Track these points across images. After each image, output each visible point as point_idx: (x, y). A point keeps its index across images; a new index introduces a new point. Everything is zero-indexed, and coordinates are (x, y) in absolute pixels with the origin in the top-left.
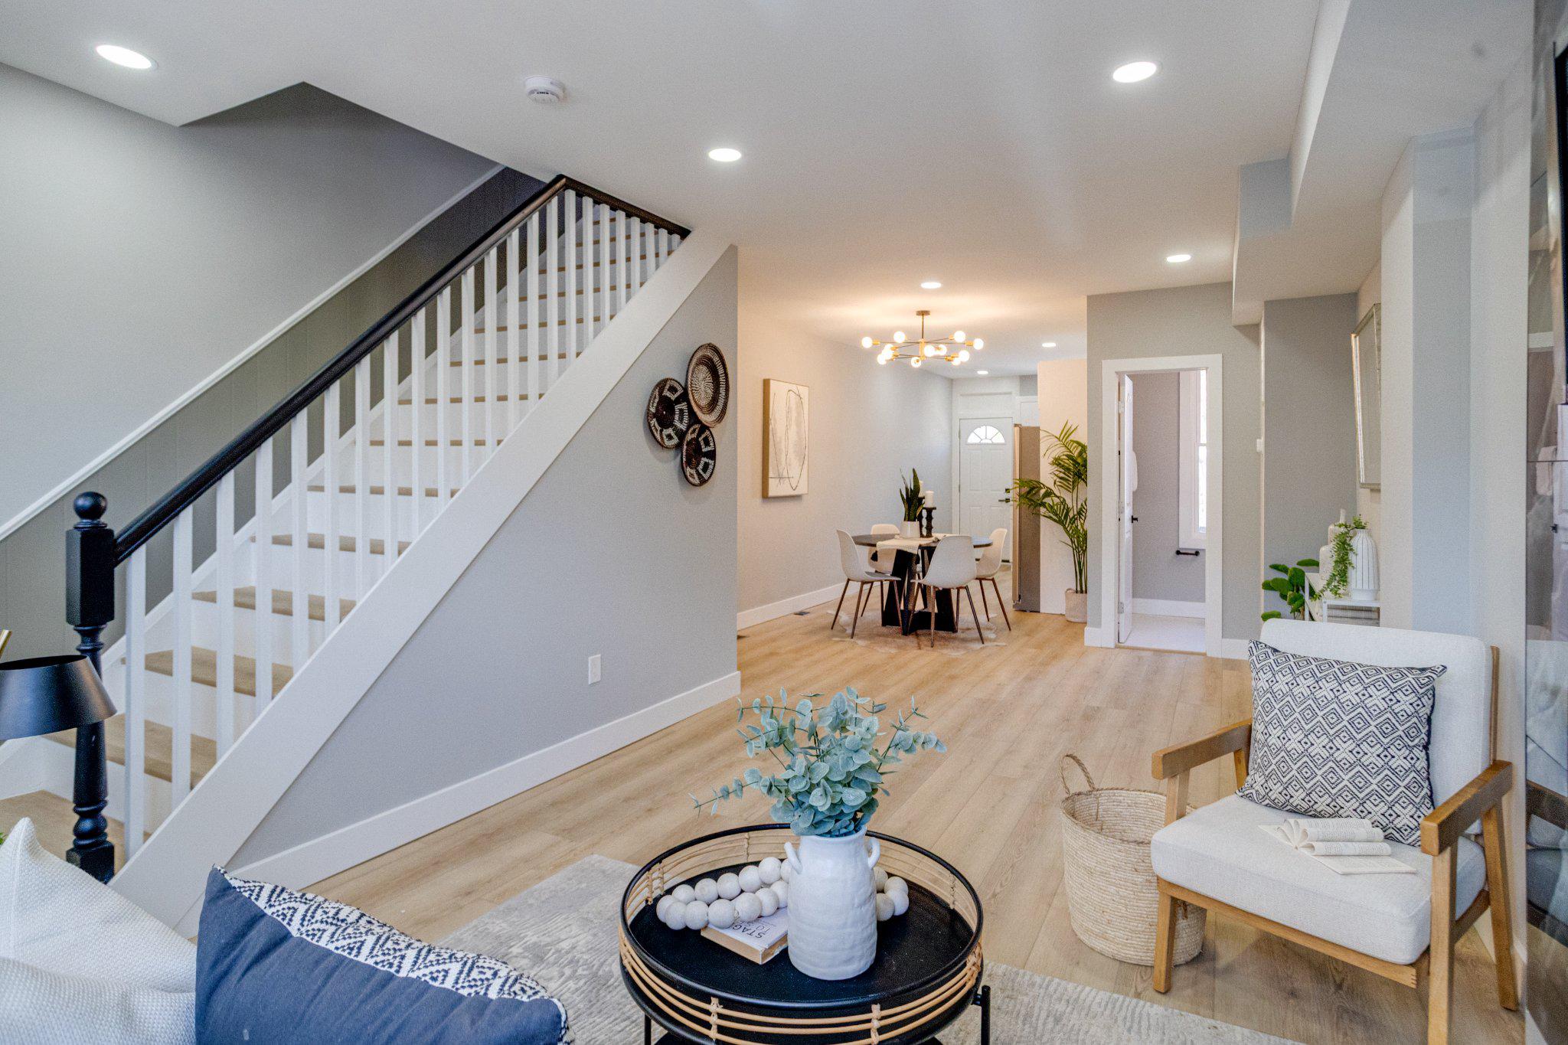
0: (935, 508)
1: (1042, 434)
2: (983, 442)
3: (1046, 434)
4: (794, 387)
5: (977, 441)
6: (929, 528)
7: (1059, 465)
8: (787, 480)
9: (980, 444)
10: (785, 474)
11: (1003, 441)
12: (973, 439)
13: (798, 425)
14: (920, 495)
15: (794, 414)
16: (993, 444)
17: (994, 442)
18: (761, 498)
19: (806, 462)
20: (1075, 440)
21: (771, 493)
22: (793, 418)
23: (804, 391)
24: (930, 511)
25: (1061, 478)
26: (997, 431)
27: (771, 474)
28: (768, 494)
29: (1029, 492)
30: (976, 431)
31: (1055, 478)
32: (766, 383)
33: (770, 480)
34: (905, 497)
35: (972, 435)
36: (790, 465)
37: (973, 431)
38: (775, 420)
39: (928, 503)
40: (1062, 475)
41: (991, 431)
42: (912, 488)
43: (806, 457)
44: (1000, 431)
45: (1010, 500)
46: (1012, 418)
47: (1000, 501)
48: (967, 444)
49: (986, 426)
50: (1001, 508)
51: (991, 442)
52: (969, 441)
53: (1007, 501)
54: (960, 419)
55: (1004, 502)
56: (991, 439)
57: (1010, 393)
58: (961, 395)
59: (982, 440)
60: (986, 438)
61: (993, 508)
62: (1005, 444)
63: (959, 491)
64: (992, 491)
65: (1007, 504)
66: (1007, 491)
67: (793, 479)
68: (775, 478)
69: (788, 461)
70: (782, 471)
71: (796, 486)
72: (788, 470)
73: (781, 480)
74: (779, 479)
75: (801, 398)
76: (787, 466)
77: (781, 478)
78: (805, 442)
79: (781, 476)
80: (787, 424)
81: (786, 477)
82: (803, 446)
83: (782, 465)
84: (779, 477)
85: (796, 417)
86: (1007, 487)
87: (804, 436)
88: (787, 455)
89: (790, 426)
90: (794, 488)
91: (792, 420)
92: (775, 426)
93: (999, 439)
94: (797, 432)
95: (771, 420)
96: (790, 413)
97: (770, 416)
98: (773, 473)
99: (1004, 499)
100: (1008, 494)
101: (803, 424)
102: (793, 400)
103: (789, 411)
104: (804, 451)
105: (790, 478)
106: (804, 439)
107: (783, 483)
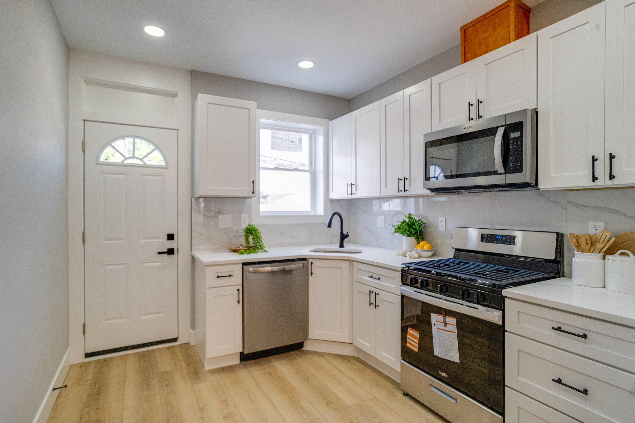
2: (127, 161)
5: (117, 159)
9: (122, 165)
11: (163, 163)
12: (110, 156)
16: (145, 166)
17: (148, 163)
26: (153, 147)
30: (114, 144)
35: (108, 149)
37: (109, 143)
41: (143, 147)
44: (157, 148)
45: (175, 251)
46: (178, 130)
47: (159, 253)
48: (98, 164)
49: (134, 137)
50: (159, 264)
51: (142, 163)
52: (102, 159)
53: (171, 252)
54: (85, 121)
55: (166, 255)
56: (141, 160)
57: (175, 95)
58: (85, 82)
59: (126, 159)
60: (133, 157)
61: (145, 265)
62: (167, 168)
63: (84, 241)
64: (145, 238)
65: (171, 256)
66: (171, 237)
86: (170, 233)
93: (156, 159)
99: (166, 251)
100: (171, 241)
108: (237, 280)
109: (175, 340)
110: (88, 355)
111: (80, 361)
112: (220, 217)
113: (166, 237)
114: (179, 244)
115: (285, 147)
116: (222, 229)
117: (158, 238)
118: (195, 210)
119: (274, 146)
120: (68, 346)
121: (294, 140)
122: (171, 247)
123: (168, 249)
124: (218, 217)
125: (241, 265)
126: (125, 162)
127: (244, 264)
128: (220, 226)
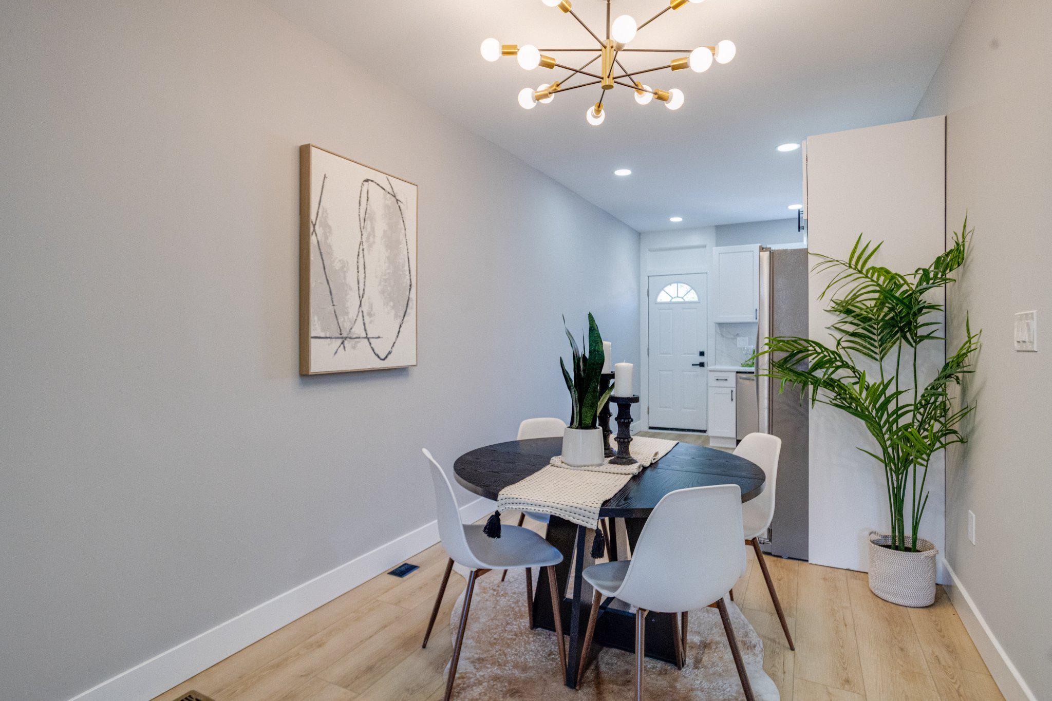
0: (636, 400)
1: (812, 261)
2: (673, 300)
3: (821, 260)
4: (381, 179)
5: (667, 299)
6: (624, 440)
7: (848, 312)
8: (366, 340)
9: (670, 303)
10: (358, 330)
11: (696, 299)
12: (663, 297)
13: (392, 245)
14: (605, 370)
15: (380, 226)
16: (685, 303)
17: (687, 300)
18: (297, 379)
19: (412, 312)
20: (878, 266)
21: (315, 368)
22: (379, 233)
23: (407, 193)
24: (625, 404)
25: (853, 334)
26: (689, 288)
27: (315, 328)
28: (308, 368)
30: (666, 289)
31: (838, 335)
32: (304, 153)
33: (314, 344)
34: (572, 375)
35: (662, 293)
36: (370, 315)
37: (662, 289)
38: (327, 226)
39: (622, 389)
40: (851, 328)
41: (684, 289)
42: (587, 356)
43: (413, 304)
44: (692, 288)
45: (705, 365)
46: (707, 273)
47: (694, 365)
48: (656, 303)
49: (677, 283)
50: (695, 373)
51: (683, 300)
52: (659, 300)
53: (702, 365)
54: (649, 276)
55: (699, 366)
56: (682, 298)
57: (705, 246)
58: (649, 250)
59: (672, 298)
60: (677, 297)
61: (685, 373)
62: (699, 303)
63: (648, 354)
64: (685, 354)
65: (702, 368)
66: (702, 354)
67: (379, 337)
68: (326, 338)
69: (365, 308)
70: (346, 326)
71: (390, 353)
72: (364, 324)
73: (346, 342)
74: (340, 341)
75: (397, 200)
76: (363, 317)
77: (346, 338)
78: (408, 277)
79: (345, 335)
80: (361, 243)
81: (354, 336)
82: (404, 285)
83: (347, 314)
84: (341, 336)
85: (385, 231)
86: (702, 350)
87: (407, 268)
88: (361, 297)
89: (370, 246)
90: (383, 357)
91: (374, 236)
92: (326, 238)
93: (692, 297)
94: (388, 258)
95: (314, 225)
96: (368, 222)
97: (313, 217)
98: (323, 330)
99: (699, 363)
100: (702, 357)
101: (403, 246)
102: (378, 200)
103: (365, 218)
104: (408, 294)
105: (370, 339)
106: (408, 273)
107: (354, 347)
108: (732, 382)
109: (705, 431)
110: (651, 428)
111: (646, 430)
112: (738, 338)
113: (699, 353)
114: (708, 359)
116: (740, 348)
117: (694, 354)
118: (718, 333)
122: (702, 361)
123: (701, 363)
124: (736, 339)
125: (735, 373)
126: (673, 301)
127: (738, 372)
128: (738, 346)
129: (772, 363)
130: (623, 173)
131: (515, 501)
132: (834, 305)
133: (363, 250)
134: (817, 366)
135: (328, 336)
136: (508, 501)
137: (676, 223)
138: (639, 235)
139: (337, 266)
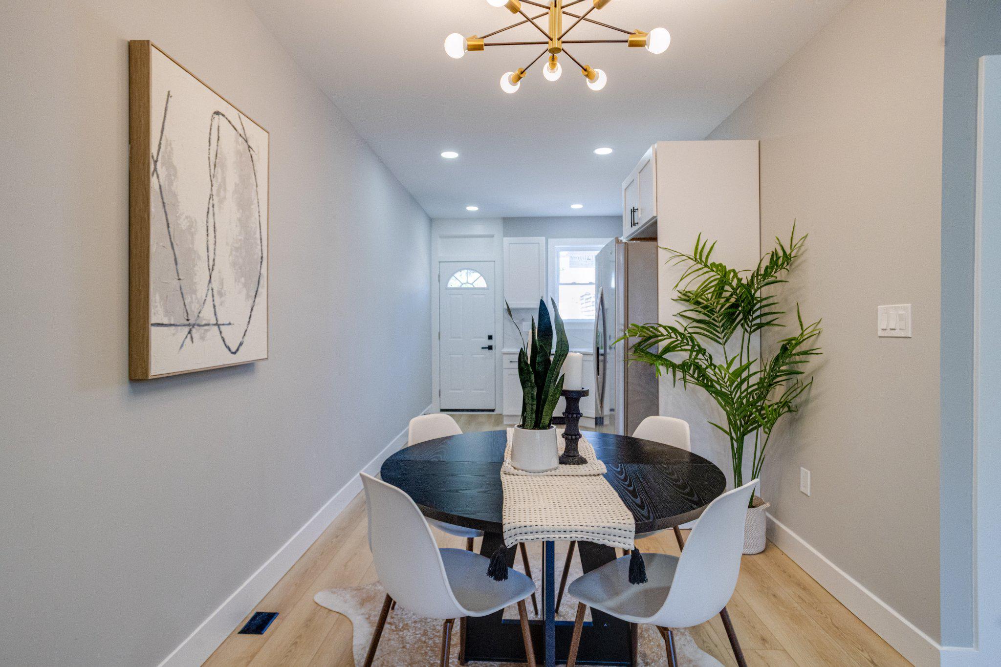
0: (585, 393)
1: (663, 255)
2: (464, 286)
4: (232, 114)
5: (458, 285)
6: (573, 436)
7: (698, 301)
8: (216, 328)
9: (460, 288)
10: (207, 315)
11: (485, 286)
12: (453, 283)
13: (244, 205)
15: (232, 178)
16: (474, 289)
17: (476, 286)
18: (126, 386)
19: (263, 291)
20: (717, 262)
21: (158, 367)
22: (230, 186)
23: (259, 139)
24: (575, 398)
25: (700, 321)
26: (479, 275)
27: (157, 314)
28: (146, 370)
29: (640, 344)
30: (456, 275)
33: (155, 333)
35: (453, 279)
36: (221, 294)
37: (452, 275)
38: (170, 166)
40: (699, 316)
41: (473, 275)
43: (263, 281)
44: (482, 275)
45: (493, 347)
46: (494, 261)
47: (483, 348)
48: (447, 289)
49: (467, 269)
50: (483, 356)
51: (472, 286)
52: (449, 286)
53: (490, 348)
54: (439, 262)
55: (487, 349)
56: (472, 284)
57: (492, 236)
58: (440, 237)
59: (463, 284)
60: (467, 283)
61: (475, 356)
62: (488, 289)
63: (439, 338)
64: (475, 338)
65: (490, 351)
66: (490, 337)
67: (230, 324)
68: (171, 325)
69: (215, 285)
70: (194, 308)
71: (241, 344)
72: (214, 306)
73: (194, 331)
74: (187, 329)
75: (249, 147)
76: (213, 296)
77: (194, 325)
78: (259, 247)
79: (192, 321)
80: (211, 196)
81: (204, 323)
82: (256, 257)
83: (194, 292)
84: (187, 323)
85: (236, 185)
86: (490, 334)
87: (258, 236)
88: (211, 270)
89: (221, 202)
90: (234, 350)
91: (225, 190)
92: (171, 183)
93: (481, 283)
94: (239, 220)
95: (156, 162)
96: (218, 169)
97: (154, 150)
98: (167, 312)
99: (487, 347)
100: (490, 340)
101: (254, 206)
102: (229, 143)
103: (215, 164)
104: (259, 268)
105: (221, 327)
106: (259, 242)
107: (202, 338)
109: (493, 410)
110: (442, 411)
112: (524, 323)
113: (487, 337)
114: (496, 342)
115: (582, 264)
116: (525, 332)
117: (483, 338)
118: (506, 318)
119: (572, 264)
120: (431, 402)
121: (590, 258)
122: (490, 344)
123: (489, 346)
124: (522, 324)
128: (524, 330)
129: (627, 349)
130: (450, 155)
131: (529, 529)
132: (680, 295)
133: (213, 206)
134: (667, 350)
135: (172, 323)
136: (518, 531)
137: (472, 212)
138: (431, 221)
139: (184, 224)
